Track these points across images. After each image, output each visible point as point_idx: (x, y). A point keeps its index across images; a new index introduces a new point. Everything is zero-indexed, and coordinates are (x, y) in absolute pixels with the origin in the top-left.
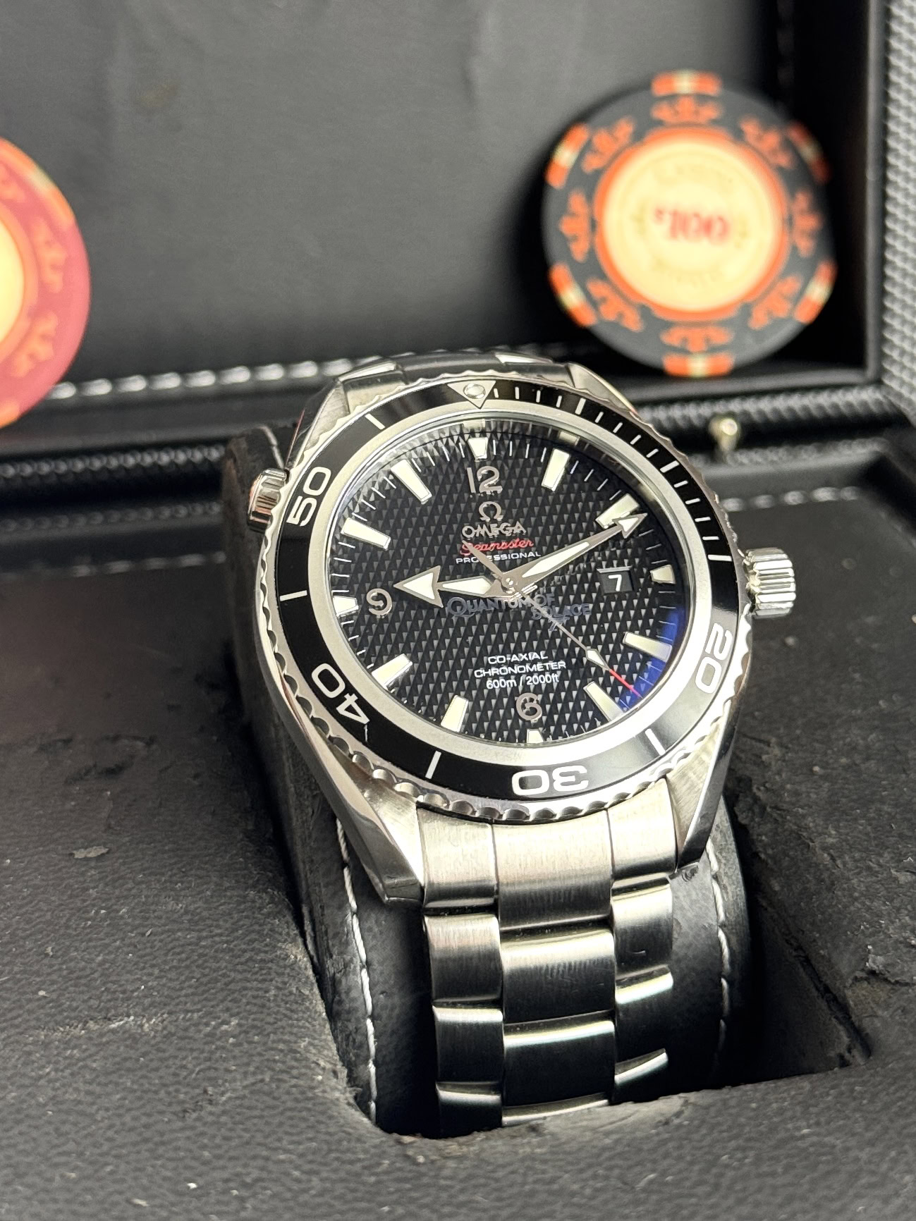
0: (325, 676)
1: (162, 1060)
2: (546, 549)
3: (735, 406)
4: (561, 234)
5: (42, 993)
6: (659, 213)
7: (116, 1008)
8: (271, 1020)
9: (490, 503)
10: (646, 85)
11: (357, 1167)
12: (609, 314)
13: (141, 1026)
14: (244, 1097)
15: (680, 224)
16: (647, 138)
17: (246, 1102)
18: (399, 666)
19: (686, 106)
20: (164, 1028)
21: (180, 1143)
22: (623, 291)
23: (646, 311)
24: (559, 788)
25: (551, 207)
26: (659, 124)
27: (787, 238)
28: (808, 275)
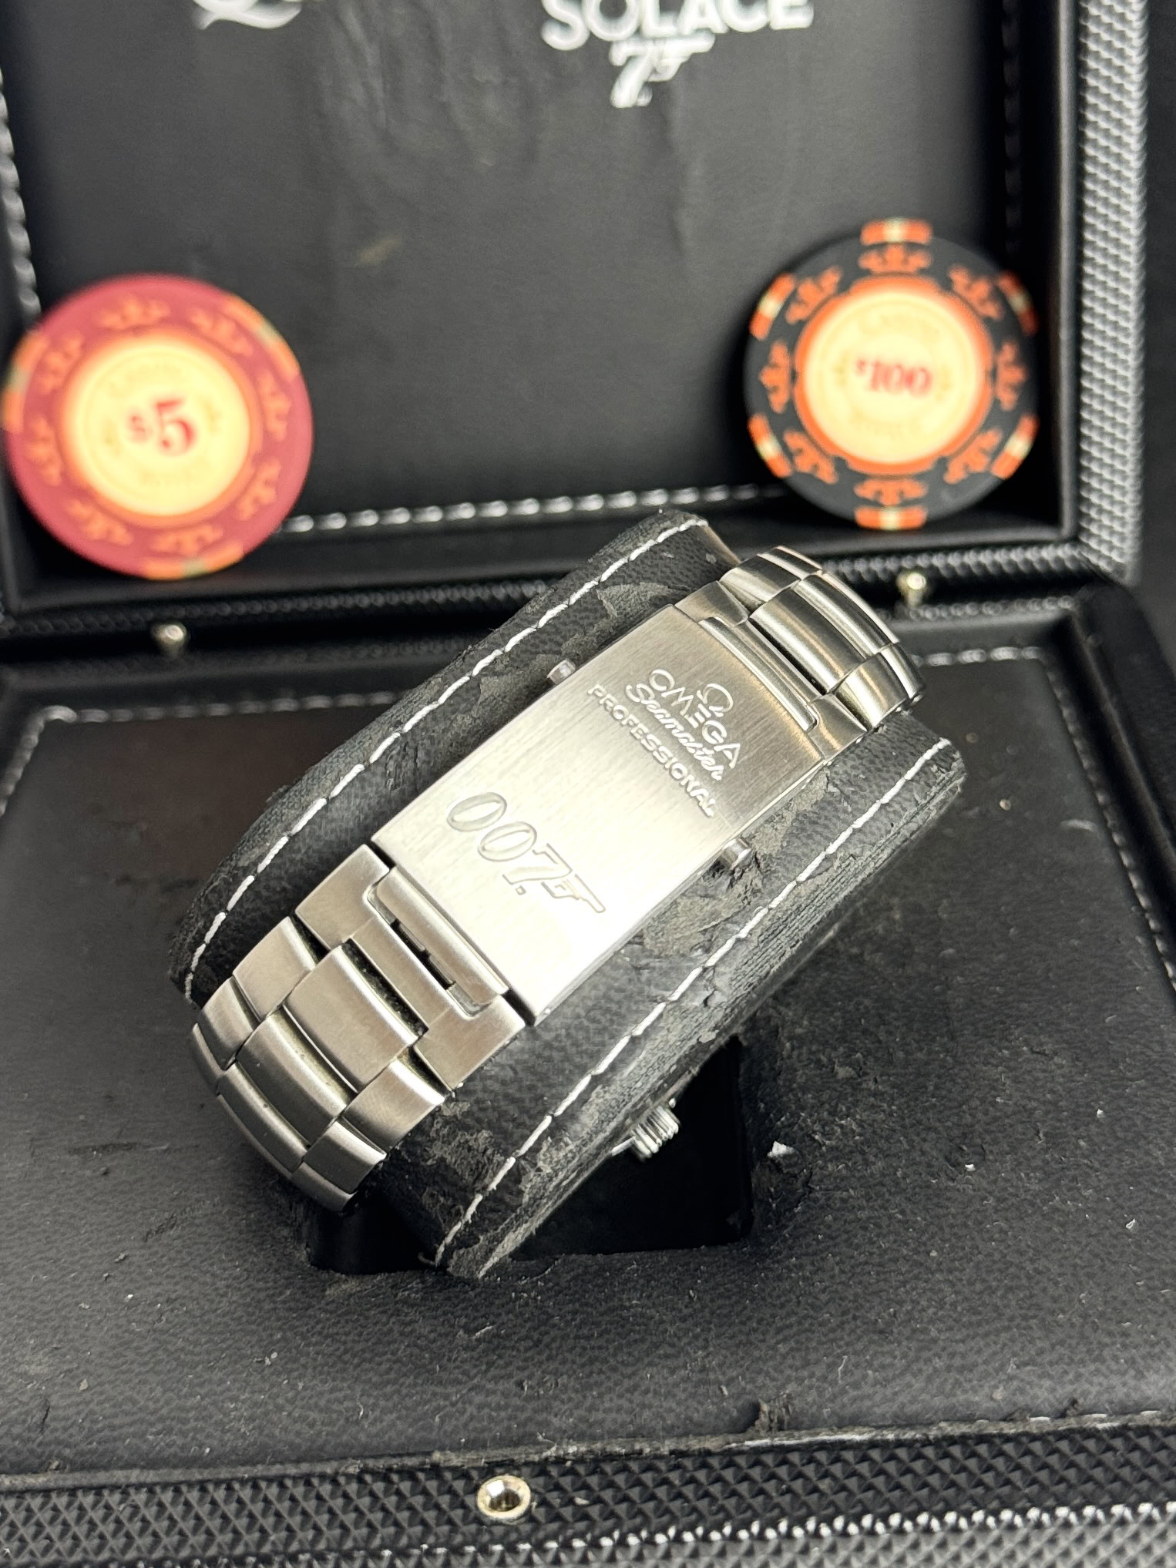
3: (922, 561)
4: (762, 384)
6: (861, 365)
10: (856, 234)
12: (804, 465)
14: (200, 1225)
15: (882, 375)
16: (853, 288)
17: (200, 1230)
19: (895, 256)
21: (135, 1260)
22: (819, 443)
23: (841, 462)
25: (753, 357)
26: (867, 273)
27: (989, 390)
28: (1009, 429)
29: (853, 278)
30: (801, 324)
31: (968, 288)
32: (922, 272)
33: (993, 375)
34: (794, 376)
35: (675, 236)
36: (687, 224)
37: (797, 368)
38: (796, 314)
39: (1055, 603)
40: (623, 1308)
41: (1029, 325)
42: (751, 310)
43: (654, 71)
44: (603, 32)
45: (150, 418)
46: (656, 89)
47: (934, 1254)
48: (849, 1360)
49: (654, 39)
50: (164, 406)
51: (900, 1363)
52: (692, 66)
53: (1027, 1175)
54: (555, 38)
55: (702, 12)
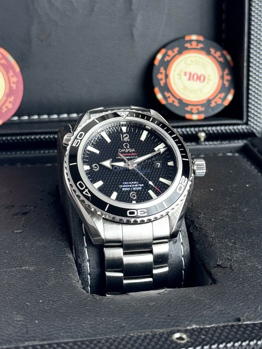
0: (80, 184)
1: (34, 276)
2: (140, 155)
3: (205, 129)
4: (158, 78)
5: (5, 261)
7: (24, 265)
8: (63, 269)
9: (126, 143)
10: (184, 38)
11: (82, 299)
12: (170, 101)
13: (30, 269)
14: (55, 284)
17: (55, 285)
18: (100, 183)
19: (194, 43)
20: (36, 269)
21: (38, 293)
22: (174, 95)
23: (180, 101)
24: (139, 215)
25: (155, 71)
27: (221, 81)
28: (227, 93)
29: (182, 50)
32: (202, 49)
33: (222, 77)
37: (168, 74)
38: (167, 59)
39: (242, 141)
41: (232, 64)
48: (261, 306)
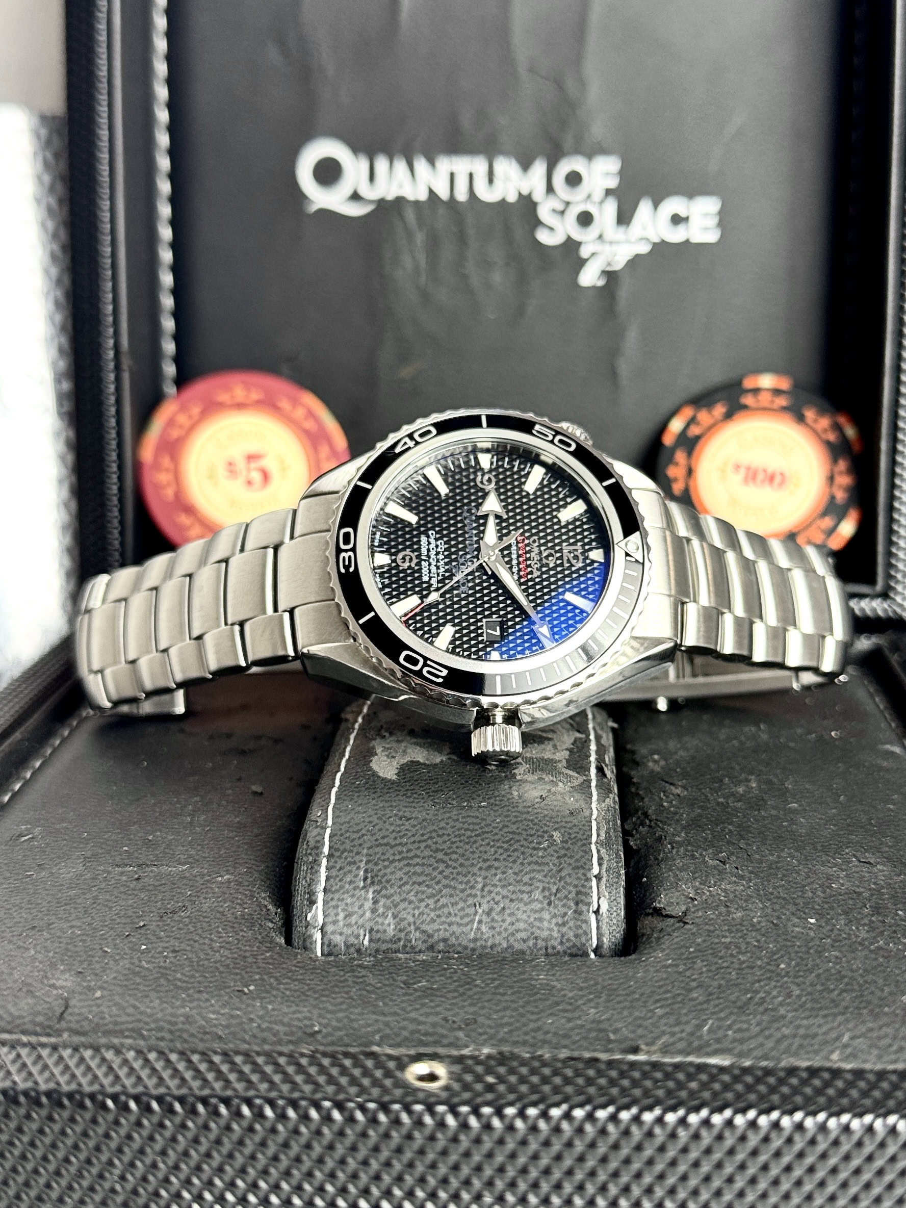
6: (737, 467)
8: (251, 880)
10: (740, 381)
14: (205, 912)
15: (752, 475)
16: (735, 417)
25: (663, 458)
26: (745, 407)
27: (828, 490)
28: (841, 516)
29: (735, 409)
30: (698, 438)
31: (816, 421)
32: (784, 409)
33: (831, 479)
34: (690, 472)
35: (614, 374)
36: (624, 368)
37: (693, 468)
38: (694, 431)
39: (869, 638)
40: (532, 979)
41: (856, 447)
42: (663, 428)
43: (609, 264)
44: (577, 234)
45: (241, 464)
46: (610, 276)
47: (782, 966)
48: (713, 1024)
49: (611, 243)
50: (251, 458)
51: (755, 1029)
52: (635, 262)
53: (857, 928)
54: (543, 237)
55: (644, 229)
